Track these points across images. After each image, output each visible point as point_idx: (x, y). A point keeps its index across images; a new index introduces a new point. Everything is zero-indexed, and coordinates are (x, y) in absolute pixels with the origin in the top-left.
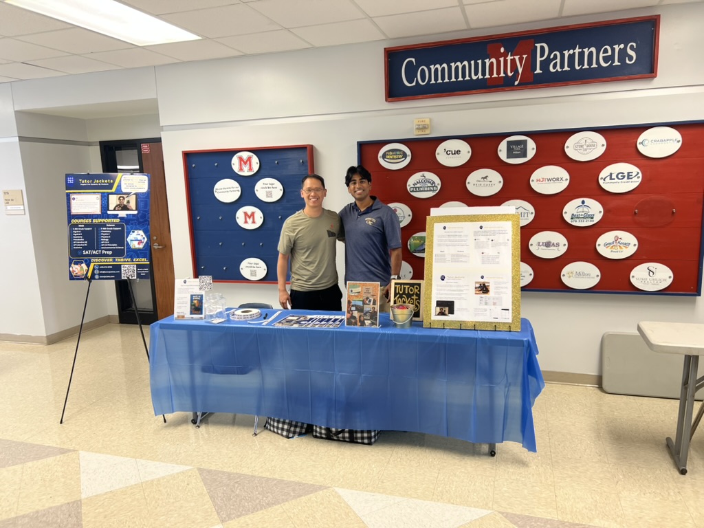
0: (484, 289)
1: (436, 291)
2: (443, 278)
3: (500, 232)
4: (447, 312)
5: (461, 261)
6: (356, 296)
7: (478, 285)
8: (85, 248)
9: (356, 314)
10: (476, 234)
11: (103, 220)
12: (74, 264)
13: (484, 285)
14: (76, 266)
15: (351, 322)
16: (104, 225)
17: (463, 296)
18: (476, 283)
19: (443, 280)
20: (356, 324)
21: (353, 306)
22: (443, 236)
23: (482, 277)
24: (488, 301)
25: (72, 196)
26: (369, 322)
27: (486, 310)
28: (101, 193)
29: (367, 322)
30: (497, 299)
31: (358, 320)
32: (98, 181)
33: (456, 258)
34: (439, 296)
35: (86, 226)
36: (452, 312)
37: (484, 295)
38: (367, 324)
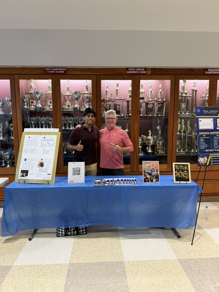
0: (42, 165)
1: (22, 166)
2: (25, 160)
3: (52, 140)
4: (25, 175)
5: (34, 153)
6: (147, 168)
7: (39, 163)
8: (206, 148)
9: (148, 176)
10: (42, 140)
11: (215, 133)
12: (201, 157)
13: (42, 163)
14: (202, 158)
15: (146, 181)
16: (215, 135)
17: (33, 168)
18: (39, 162)
19: (25, 161)
20: (148, 181)
21: (146, 173)
22: (28, 141)
23: (42, 160)
24: (42, 170)
25: (200, 119)
26: (155, 180)
27: (41, 174)
28: (213, 117)
29: (154, 180)
30: (46, 169)
31: (149, 179)
32: (211, 111)
33: (32, 151)
34: (22, 168)
35: (207, 136)
36: (27, 175)
37: (41, 168)
38: (154, 181)
